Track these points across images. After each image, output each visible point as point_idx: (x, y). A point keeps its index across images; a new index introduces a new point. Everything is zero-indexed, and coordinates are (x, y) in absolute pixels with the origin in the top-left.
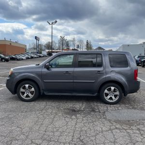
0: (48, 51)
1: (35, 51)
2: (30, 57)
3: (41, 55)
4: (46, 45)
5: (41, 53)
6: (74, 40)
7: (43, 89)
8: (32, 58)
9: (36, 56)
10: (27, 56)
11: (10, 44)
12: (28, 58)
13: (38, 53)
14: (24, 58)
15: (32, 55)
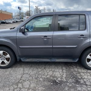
0: (27, 17)
1: (19, 17)
2: (15, 22)
3: (23, 20)
4: (26, 13)
5: (23, 19)
6: (44, 9)
7: (19, 56)
8: (17, 22)
9: (19, 21)
10: (13, 21)
11: (1, 12)
12: (14, 22)
13: (20, 18)
14: (11, 22)
15: (17, 20)
